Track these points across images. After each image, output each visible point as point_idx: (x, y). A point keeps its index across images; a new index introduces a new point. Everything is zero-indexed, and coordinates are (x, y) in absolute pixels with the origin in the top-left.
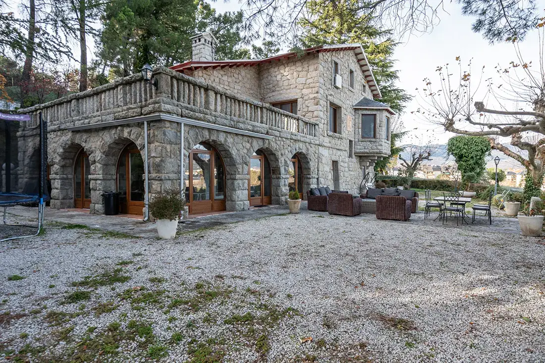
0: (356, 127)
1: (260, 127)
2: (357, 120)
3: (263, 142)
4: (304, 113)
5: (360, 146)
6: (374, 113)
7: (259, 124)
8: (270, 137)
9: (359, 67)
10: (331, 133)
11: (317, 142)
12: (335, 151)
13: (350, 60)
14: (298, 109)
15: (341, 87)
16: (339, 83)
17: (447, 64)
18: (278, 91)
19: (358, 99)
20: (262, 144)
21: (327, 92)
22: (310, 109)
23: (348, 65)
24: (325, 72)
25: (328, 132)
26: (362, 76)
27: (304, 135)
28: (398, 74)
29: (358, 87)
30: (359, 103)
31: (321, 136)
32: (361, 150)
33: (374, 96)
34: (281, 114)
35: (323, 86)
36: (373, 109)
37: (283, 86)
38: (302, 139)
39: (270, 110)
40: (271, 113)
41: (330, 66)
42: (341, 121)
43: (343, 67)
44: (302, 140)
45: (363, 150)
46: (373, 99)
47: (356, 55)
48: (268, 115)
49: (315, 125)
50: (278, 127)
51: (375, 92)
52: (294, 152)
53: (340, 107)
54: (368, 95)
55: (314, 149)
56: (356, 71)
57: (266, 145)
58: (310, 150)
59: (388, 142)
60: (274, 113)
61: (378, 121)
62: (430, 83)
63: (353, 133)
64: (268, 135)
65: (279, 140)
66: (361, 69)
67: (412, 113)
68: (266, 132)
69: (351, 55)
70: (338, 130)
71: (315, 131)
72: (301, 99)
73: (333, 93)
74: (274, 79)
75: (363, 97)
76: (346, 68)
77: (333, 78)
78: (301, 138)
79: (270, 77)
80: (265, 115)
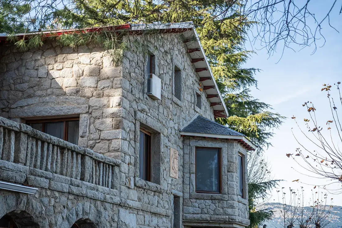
0: (187, 170)
1: (12, 171)
2: (187, 157)
3: (17, 200)
4: (91, 142)
5: (194, 206)
6: (217, 145)
7: (10, 164)
8: (32, 191)
9: (189, 62)
10: (141, 182)
11: (117, 200)
12: (148, 217)
13: (175, 49)
14: (81, 133)
15: (159, 96)
16: (157, 91)
17: (339, 83)
18: (40, 96)
19: (188, 118)
20: (14, 204)
21: (135, 106)
22: (103, 135)
23: (172, 59)
24: (132, 70)
25: (137, 179)
26: (195, 78)
27: (93, 185)
28: (255, 76)
29: (187, 97)
30: (190, 126)
31: (123, 188)
32: (195, 216)
33: (217, 113)
34: (53, 145)
35: (130, 95)
36: (215, 139)
37: (51, 87)
38: (90, 193)
39: (33, 137)
40: (34, 143)
41: (142, 59)
42: (160, 159)
43: (162, 62)
44: (89, 195)
45: (199, 216)
46: (213, 120)
47: (186, 41)
48: (30, 146)
49: (113, 166)
50: (46, 170)
51: (217, 108)
52: (74, 219)
53: (157, 134)
54: (205, 111)
55: (111, 213)
56: (184, 69)
57: (22, 207)
58: (103, 215)
59: (243, 200)
60: (40, 143)
61: (225, 162)
62: (313, 109)
63: (181, 182)
64: (27, 185)
65: (47, 196)
66: (193, 66)
67: (288, 155)
68: (23, 180)
69: (176, 40)
70: (153, 175)
71: (113, 178)
72: (86, 115)
73: (146, 108)
74: (34, 73)
75: (197, 115)
76: (168, 64)
77: (146, 82)
78: (89, 191)
79: (23, 70)
80: (23, 147)
